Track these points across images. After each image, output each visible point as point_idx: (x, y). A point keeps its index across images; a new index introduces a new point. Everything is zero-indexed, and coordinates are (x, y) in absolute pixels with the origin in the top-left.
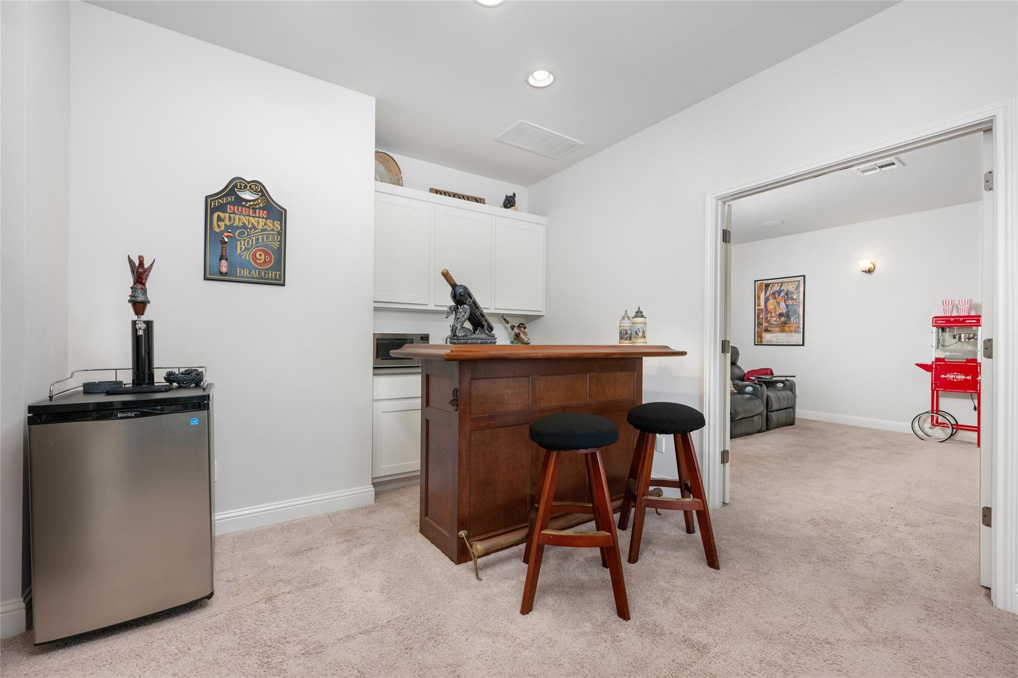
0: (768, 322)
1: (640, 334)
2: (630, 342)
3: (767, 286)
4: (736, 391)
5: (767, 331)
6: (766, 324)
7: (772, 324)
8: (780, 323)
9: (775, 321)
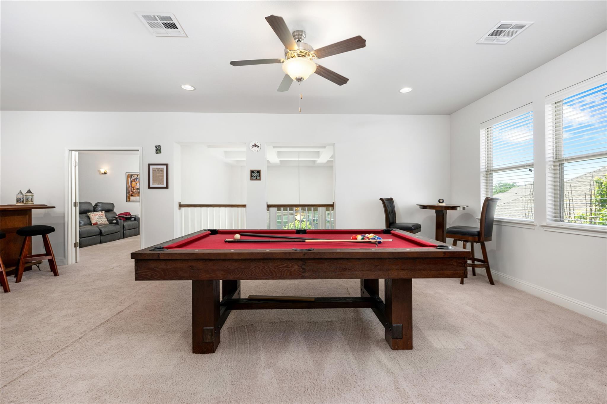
0: (132, 191)
1: (30, 200)
2: (22, 203)
3: (132, 175)
4: (109, 223)
5: (132, 195)
6: (132, 193)
7: (134, 193)
8: (137, 192)
9: (135, 191)
